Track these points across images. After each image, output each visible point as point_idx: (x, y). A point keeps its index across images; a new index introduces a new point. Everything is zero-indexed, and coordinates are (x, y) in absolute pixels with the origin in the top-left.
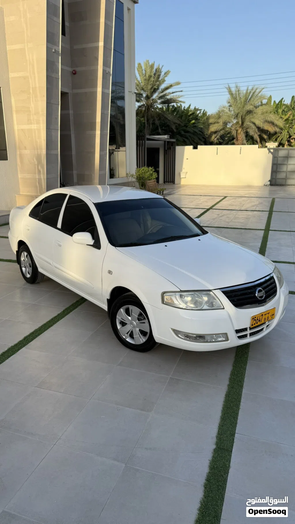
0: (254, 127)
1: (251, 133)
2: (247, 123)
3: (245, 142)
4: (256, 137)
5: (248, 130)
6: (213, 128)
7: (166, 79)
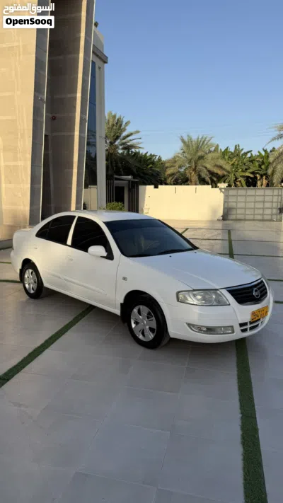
0: (205, 170)
1: (203, 175)
2: (199, 167)
3: (198, 182)
4: (208, 179)
5: (201, 173)
6: (169, 171)
7: (127, 128)
